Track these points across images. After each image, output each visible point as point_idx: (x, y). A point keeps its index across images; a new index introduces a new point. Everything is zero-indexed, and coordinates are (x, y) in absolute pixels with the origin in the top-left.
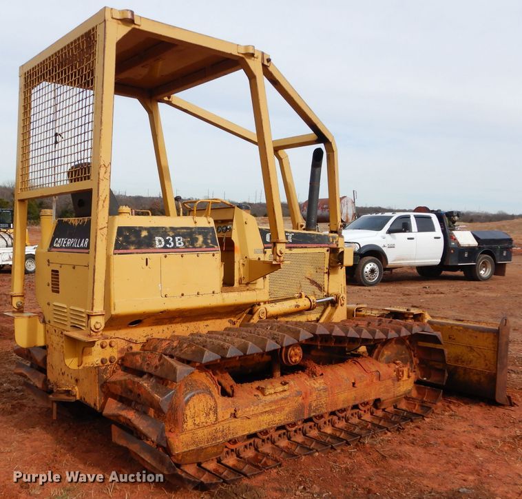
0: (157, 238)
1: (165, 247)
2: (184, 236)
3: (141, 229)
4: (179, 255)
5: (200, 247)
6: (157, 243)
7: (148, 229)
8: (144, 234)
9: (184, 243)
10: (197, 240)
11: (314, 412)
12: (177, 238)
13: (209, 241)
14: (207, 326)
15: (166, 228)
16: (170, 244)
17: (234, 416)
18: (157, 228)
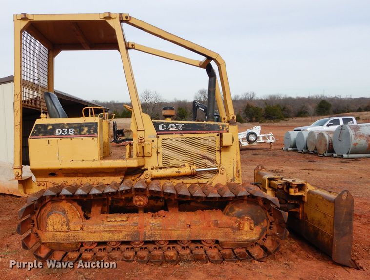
0: (57, 130)
1: (61, 134)
2: (75, 128)
3: (49, 125)
4: (69, 139)
5: (85, 134)
6: (57, 132)
7: (53, 125)
8: (50, 127)
9: (74, 132)
10: (83, 130)
11: (148, 238)
12: (70, 130)
13: (92, 131)
14: (104, 179)
15: (64, 124)
16: (65, 133)
17: (82, 229)
18: (59, 124)
